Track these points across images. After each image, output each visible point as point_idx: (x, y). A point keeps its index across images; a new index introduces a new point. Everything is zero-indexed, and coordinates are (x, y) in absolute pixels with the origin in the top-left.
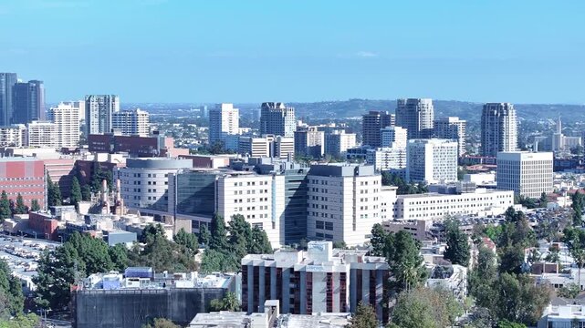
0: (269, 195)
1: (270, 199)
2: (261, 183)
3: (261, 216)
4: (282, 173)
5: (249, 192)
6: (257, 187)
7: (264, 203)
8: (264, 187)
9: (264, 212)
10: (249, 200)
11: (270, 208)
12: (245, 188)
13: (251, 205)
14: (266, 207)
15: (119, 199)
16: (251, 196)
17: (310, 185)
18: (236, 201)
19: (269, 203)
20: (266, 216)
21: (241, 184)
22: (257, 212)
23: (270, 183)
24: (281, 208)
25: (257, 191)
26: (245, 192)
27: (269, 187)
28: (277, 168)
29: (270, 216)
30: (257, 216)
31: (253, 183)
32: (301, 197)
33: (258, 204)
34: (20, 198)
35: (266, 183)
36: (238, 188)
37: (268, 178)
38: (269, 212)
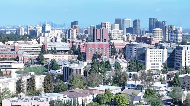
0: (161, 55)
1: (162, 56)
2: (159, 51)
3: (159, 61)
4: (167, 49)
5: (155, 54)
6: (158, 52)
7: (160, 57)
8: (160, 52)
9: (160, 60)
10: (155, 56)
11: (162, 58)
12: (153, 52)
13: (155, 57)
14: (160, 58)
15: (122, 55)
16: (155, 55)
17: (175, 52)
18: (150, 56)
19: (161, 57)
20: (160, 61)
21: (152, 51)
22: (157, 60)
23: (162, 51)
24: (165, 59)
25: (158, 54)
26: (153, 54)
27: (161, 52)
28: (166, 47)
29: (162, 61)
30: (157, 61)
31: (156, 51)
32: (172, 56)
33: (158, 57)
34: (96, 52)
35: (161, 51)
36: (151, 52)
37: (162, 50)
38: (161, 60)
